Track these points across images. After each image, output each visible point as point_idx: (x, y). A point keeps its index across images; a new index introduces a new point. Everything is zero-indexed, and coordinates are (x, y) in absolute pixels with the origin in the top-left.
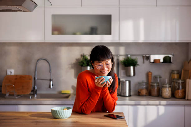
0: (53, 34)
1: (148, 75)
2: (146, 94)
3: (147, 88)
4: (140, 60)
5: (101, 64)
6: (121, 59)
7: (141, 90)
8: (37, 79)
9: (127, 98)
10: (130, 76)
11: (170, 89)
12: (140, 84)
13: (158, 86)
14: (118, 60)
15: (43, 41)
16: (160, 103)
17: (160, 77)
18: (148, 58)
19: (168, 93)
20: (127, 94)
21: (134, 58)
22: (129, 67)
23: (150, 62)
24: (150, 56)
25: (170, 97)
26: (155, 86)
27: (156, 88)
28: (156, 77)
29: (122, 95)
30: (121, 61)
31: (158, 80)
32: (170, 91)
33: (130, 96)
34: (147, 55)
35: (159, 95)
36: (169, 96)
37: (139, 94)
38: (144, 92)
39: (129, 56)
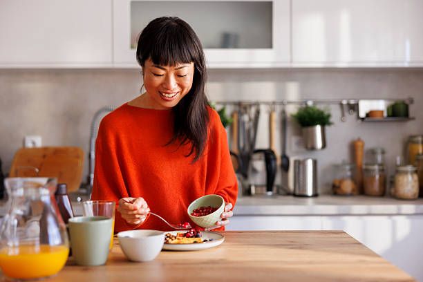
1: (353, 148)
2: (353, 190)
3: (353, 178)
4: (335, 113)
5: (162, 72)
6: (292, 110)
7: (341, 181)
9: (310, 201)
10: (313, 148)
11: (416, 177)
12: (336, 167)
13: (382, 171)
14: (283, 112)
15: (110, 66)
16: (399, 209)
17: (383, 152)
18: (354, 108)
19: (413, 187)
20: (310, 192)
21: (321, 107)
22: (310, 129)
23: (358, 117)
24: (358, 104)
25: (417, 195)
26: (374, 170)
27: (377, 177)
28: (373, 152)
29: (297, 192)
30: (292, 116)
31: (379, 158)
32: (415, 181)
33: (315, 195)
34: (352, 102)
35: (387, 191)
36: (415, 195)
37: (335, 191)
38: (348, 186)
39: (310, 103)
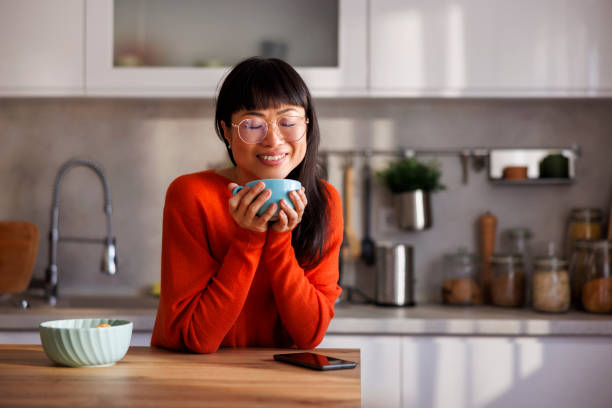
0: (117, 63)
1: (481, 226)
2: (474, 296)
3: (477, 278)
4: (449, 172)
6: (380, 164)
7: (455, 282)
8: (60, 239)
9: (401, 312)
10: (410, 228)
11: (564, 276)
12: (449, 260)
13: (519, 265)
14: (366, 169)
15: (79, 93)
16: (524, 327)
17: (528, 235)
18: (482, 163)
19: (559, 292)
20: (401, 298)
21: (425, 160)
22: (405, 196)
23: (491, 180)
24: (488, 156)
25: (566, 306)
26: (506, 264)
27: (511, 276)
28: (510, 236)
29: (381, 299)
30: (379, 174)
31: (521, 245)
32: (563, 283)
33: (410, 304)
34: (479, 153)
35: (524, 302)
36: (562, 305)
37: (446, 299)
38: (465, 290)
39: (410, 154)
